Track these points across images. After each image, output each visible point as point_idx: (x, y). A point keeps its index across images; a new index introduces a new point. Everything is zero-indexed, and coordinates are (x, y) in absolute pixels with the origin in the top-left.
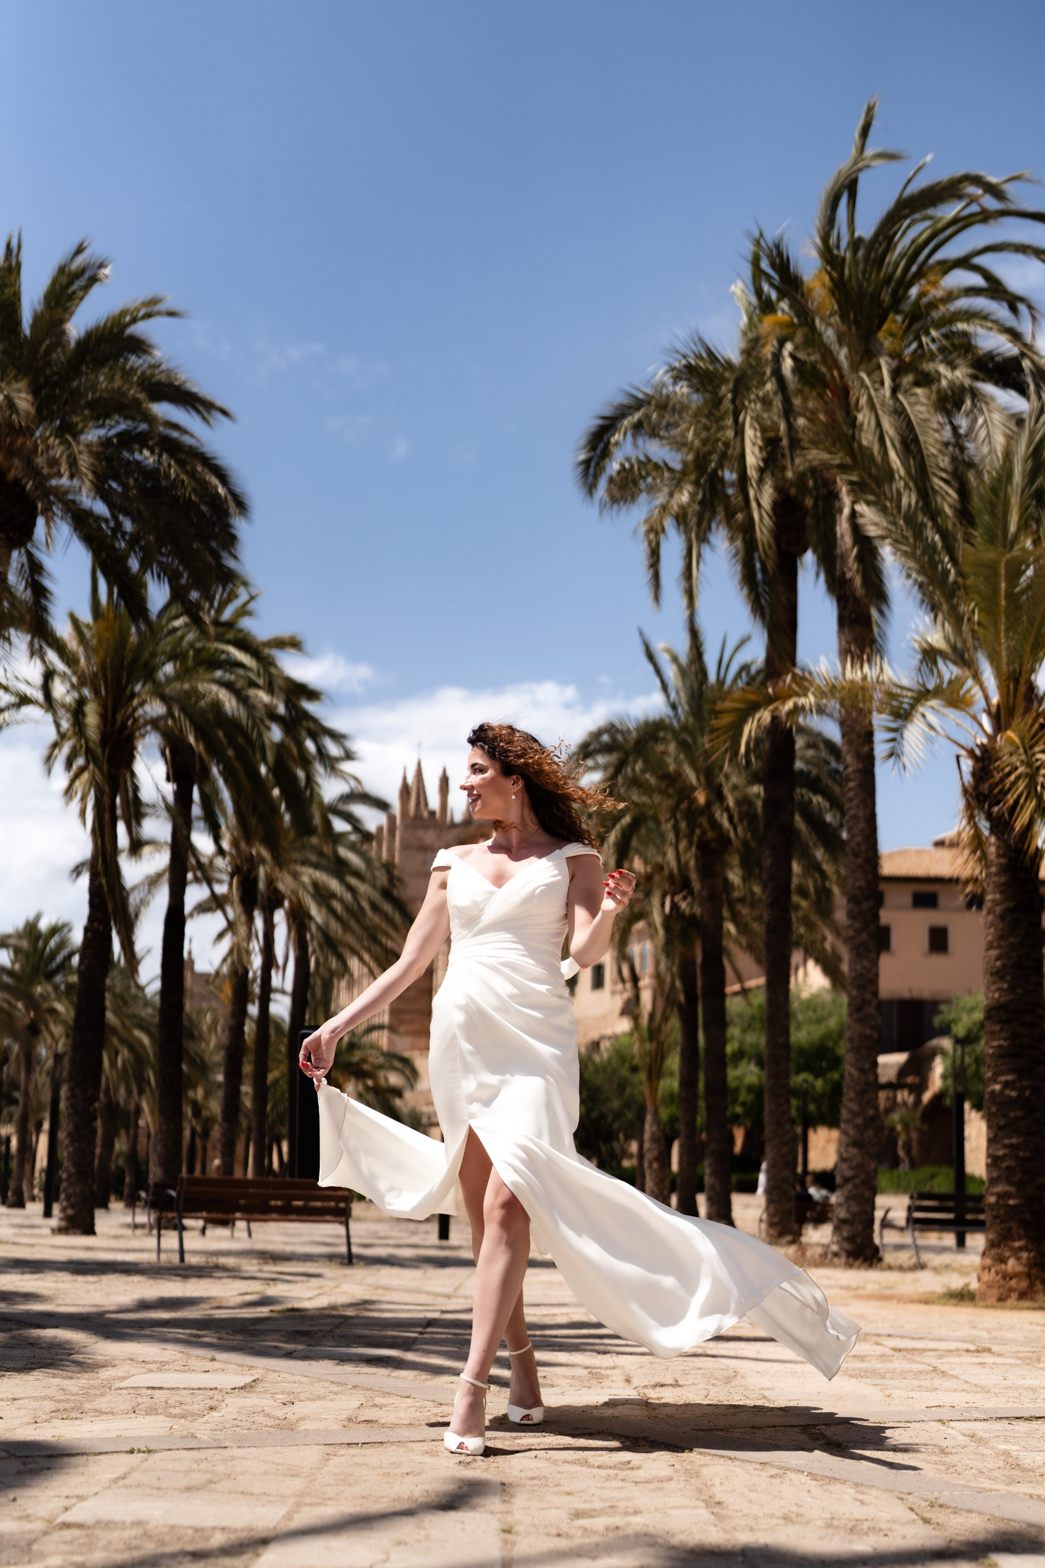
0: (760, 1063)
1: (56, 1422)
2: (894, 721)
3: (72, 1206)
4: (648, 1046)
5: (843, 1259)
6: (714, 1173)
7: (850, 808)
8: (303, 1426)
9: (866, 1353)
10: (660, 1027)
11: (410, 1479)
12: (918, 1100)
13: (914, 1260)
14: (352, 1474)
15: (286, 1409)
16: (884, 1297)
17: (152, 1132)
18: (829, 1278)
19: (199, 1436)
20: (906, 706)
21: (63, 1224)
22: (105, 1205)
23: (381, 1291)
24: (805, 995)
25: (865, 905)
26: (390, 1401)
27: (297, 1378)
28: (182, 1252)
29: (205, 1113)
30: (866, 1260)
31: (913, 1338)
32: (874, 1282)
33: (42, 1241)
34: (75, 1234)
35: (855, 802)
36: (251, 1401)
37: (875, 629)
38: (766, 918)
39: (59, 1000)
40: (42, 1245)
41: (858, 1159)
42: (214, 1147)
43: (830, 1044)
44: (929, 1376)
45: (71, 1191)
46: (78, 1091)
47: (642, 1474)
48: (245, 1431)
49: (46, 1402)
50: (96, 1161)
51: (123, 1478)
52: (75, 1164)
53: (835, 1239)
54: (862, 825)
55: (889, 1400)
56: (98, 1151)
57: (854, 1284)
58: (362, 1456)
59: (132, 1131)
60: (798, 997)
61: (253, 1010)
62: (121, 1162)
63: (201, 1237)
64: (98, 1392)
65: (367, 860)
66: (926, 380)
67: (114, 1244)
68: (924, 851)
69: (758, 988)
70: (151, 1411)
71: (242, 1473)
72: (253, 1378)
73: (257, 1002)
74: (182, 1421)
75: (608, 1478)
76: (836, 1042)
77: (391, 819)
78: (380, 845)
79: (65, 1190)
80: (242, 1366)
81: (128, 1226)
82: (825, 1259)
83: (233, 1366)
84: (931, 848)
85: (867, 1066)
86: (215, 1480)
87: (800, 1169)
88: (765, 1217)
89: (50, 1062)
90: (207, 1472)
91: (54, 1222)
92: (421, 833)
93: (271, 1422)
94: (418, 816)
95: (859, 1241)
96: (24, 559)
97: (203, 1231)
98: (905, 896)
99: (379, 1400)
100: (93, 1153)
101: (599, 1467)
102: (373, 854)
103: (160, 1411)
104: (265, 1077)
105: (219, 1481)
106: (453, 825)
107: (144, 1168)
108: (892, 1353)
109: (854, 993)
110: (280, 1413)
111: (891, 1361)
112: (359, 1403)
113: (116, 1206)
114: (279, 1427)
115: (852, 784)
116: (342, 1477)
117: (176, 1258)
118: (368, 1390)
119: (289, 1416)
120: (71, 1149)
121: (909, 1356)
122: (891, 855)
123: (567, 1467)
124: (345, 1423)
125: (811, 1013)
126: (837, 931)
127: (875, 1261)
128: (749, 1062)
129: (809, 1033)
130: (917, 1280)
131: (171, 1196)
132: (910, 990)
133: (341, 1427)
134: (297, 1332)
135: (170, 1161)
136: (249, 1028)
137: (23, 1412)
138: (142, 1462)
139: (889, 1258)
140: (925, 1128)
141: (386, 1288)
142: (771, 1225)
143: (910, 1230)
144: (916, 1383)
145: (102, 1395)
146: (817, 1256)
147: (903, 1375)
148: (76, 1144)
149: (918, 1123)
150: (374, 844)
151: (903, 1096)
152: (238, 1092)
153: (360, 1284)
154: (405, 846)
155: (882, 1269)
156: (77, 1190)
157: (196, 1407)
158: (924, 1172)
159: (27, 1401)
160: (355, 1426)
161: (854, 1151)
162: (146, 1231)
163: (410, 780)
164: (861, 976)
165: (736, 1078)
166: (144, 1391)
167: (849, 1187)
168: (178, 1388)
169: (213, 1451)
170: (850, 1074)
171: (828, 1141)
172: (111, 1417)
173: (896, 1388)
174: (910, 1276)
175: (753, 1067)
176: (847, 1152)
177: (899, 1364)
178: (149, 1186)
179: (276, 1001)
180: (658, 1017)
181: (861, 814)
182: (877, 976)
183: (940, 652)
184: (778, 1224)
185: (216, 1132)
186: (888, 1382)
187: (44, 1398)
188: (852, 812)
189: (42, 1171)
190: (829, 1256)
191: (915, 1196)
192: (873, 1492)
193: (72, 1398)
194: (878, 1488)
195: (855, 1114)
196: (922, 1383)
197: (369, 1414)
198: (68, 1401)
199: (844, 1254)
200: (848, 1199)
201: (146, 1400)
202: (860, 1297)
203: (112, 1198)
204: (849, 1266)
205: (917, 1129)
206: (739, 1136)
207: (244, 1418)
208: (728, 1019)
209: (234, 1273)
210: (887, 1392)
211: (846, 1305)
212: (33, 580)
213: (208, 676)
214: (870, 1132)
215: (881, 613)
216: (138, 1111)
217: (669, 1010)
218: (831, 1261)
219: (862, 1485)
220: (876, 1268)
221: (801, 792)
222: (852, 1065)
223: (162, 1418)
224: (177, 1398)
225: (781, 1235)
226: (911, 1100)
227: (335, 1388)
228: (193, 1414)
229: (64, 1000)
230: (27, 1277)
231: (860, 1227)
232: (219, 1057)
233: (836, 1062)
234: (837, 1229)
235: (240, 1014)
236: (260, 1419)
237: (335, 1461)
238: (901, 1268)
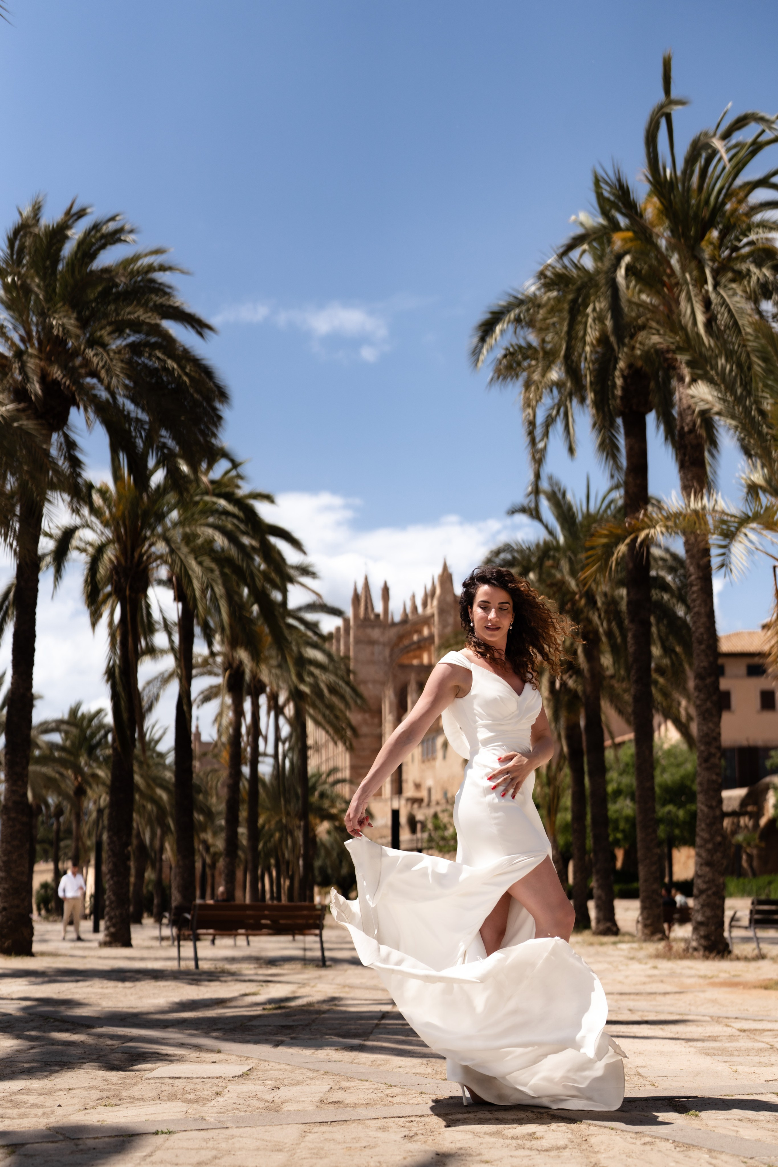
0: (633, 799)
1: (101, 1109)
2: (724, 540)
3: (114, 925)
4: (547, 790)
5: (701, 953)
6: (600, 887)
7: (694, 607)
8: (286, 1107)
9: (718, 1034)
10: (556, 774)
11: (367, 1151)
12: (756, 825)
13: (756, 952)
14: (322, 1149)
15: (274, 1094)
16: (732, 984)
17: (173, 865)
18: (690, 968)
19: (207, 1118)
20: (733, 529)
21: (108, 939)
22: (138, 921)
23: (347, 989)
24: (666, 746)
25: (708, 681)
26: (353, 1084)
27: (282, 1066)
28: (196, 959)
29: (212, 850)
30: (718, 953)
31: (755, 1020)
32: (725, 972)
33: (92, 953)
34: (116, 946)
35: (698, 602)
36: (248, 1087)
37: (708, 468)
38: (632, 691)
39: (99, 767)
40: (92, 957)
41: (710, 875)
42: (220, 874)
43: (688, 783)
44: (766, 1054)
45: (112, 914)
46: (115, 839)
47: (545, 1143)
48: (243, 1114)
49: (93, 1091)
50: (131, 888)
51: (150, 1156)
52: (115, 894)
53: (694, 937)
54: (704, 619)
55: (735, 1074)
56: (132, 879)
57: (709, 973)
58: (331, 1132)
59: (157, 865)
60: (661, 747)
61: (246, 770)
62: (150, 888)
63: (211, 947)
64: (132, 1082)
65: (329, 655)
66: (740, 276)
67: (145, 953)
68: (754, 633)
69: (630, 741)
70: (172, 1097)
71: (240, 1149)
72: (249, 1068)
73: (248, 764)
74: (195, 1106)
75: (518, 1147)
76: (693, 781)
77: (346, 621)
78: (338, 641)
79: (108, 913)
80: (241, 1057)
81: (156, 938)
82: (687, 954)
83: (234, 1057)
84: (759, 630)
85: (714, 804)
86: (219, 1156)
87: (667, 880)
88: (640, 919)
89: (94, 815)
90: (213, 1148)
91: (101, 936)
92: (369, 631)
93: (262, 1105)
94: (366, 618)
95: (713, 938)
96: (62, 439)
97: (213, 942)
98: (741, 668)
99: (344, 1084)
100: (128, 884)
101: (512, 1138)
102: (334, 649)
103: (179, 1096)
104: (256, 821)
105: (222, 1157)
106: (393, 624)
107: (168, 892)
108: (738, 1033)
109: (702, 748)
110: (269, 1097)
111: (737, 1040)
112: (329, 1086)
113: (148, 921)
114: (268, 1108)
115: (695, 588)
116: (315, 1151)
117: (191, 964)
118: (336, 1075)
119: (276, 1099)
120: (111, 882)
121: (752, 1036)
122: (729, 637)
123: (488, 1139)
124: (318, 1104)
125: (672, 760)
126: (689, 699)
127: (726, 954)
128: (625, 798)
129: (672, 775)
130: (759, 968)
131: (187, 919)
132: (747, 740)
133: (315, 1108)
134: (283, 1026)
135: (187, 891)
136: (244, 785)
137: (76, 1100)
138: (164, 1141)
139: (737, 949)
140: (763, 845)
141: (351, 987)
142: (645, 926)
143: (752, 928)
144: (757, 1059)
145: (135, 1084)
146: (681, 950)
147: (748, 1052)
148: (115, 879)
149: (757, 841)
150: (334, 641)
151: (744, 821)
152: (236, 833)
153: (331, 984)
154: (357, 641)
155: (731, 960)
156: (117, 913)
157: (206, 1093)
158: (763, 879)
159: (79, 1090)
160: (325, 1106)
161: (706, 869)
162: (170, 943)
163: (360, 590)
164: (707, 735)
165: (616, 811)
166: (167, 1080)
167: (704, 897)
168: (192, 1078)
169: (218, 1131)
170: (701, 810)
171: (688, 857)
172: (142, 1103)
173: (741, 1064)
174: (753, 965)
175: (628, 802)
176: (701, 870)
177: (744, 1043)
178: (171, 909)
179: (263, 762)
180: (554, 767)
181: (703, 611)
182: (719, 734)
183: (761, 487)
184: (651, 925)
185: (221, 863)
186: (736, 1059)
187: (92, 1088)
188: (696, 609)
189: (91, 896)
190: (691, 950)
191: (755, 902)
192: (724, 1157)
193: (113, 1087)
194: (727, 1154)
195: (706, 841)
196: (763, 1059)
197: (337, 1096)
198: (110, 1090)
199: (701, 949)
200: (703, 906)
201: (168, 1088)
202: (714, 985)
203: (145, 915)
204: (707, 958)
205: (757, 846)
206: (620, 854)
207: (242, 1102)
208: (607, 765)
209: (235, 976)
210: (734, 1068)
211: (704, 991)
212: (70, 455)
213: (202, 521)
214: (719, 854)
215: (712, 456)
216: (162, 849)
217: (562, 761)
218: (692, 954)
219: (715, 1151)
220: (727, 959)
221: (655, 594)
222: (702, 804)
223: (180, 1103)
224: (191, 1086)
225: (653, 933)
226: (750, 824)
227: (310, 1074)
228: (203, 1099)
229: (103, 766)
230: (81, 984)
231: (713, 928)
232: (222, 807)
233: (692, 797)
234: (695, 929)
235: (236, 774)
236: (254, 1102)
237: (310, 1137)
238: (746, 959)
